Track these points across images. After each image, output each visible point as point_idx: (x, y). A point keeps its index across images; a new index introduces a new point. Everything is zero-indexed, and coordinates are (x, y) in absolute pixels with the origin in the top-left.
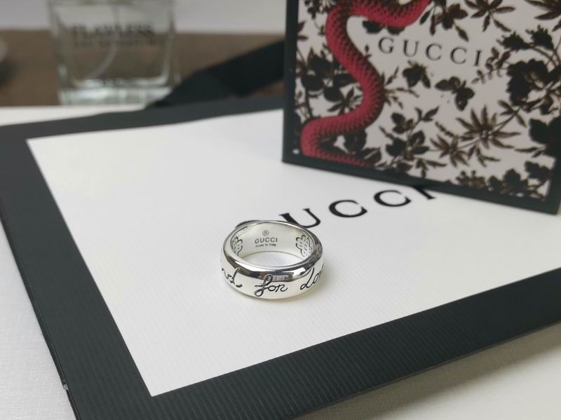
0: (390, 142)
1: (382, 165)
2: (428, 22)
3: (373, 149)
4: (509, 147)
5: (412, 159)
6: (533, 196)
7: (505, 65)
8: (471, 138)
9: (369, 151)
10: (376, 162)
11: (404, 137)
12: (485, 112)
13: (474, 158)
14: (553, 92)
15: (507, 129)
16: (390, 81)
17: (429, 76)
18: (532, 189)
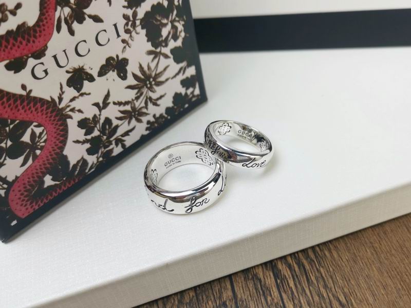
0: (88, 146)
1: (91, 168)
2: (64, 27)
3: (78, 162)
4: (167, 80)
5: (111, 143)
6: (194, 99)
7: (138, 22)
8: (142, 94)
9: (75, 166)
10: (86, 169)
11: (96, 133)
12: (141, 68)
13: (150, 105)
14: (175, 20)
15: (160, 69)
16: (61, 99)
17: (89, 71)
18: (191, 96)
